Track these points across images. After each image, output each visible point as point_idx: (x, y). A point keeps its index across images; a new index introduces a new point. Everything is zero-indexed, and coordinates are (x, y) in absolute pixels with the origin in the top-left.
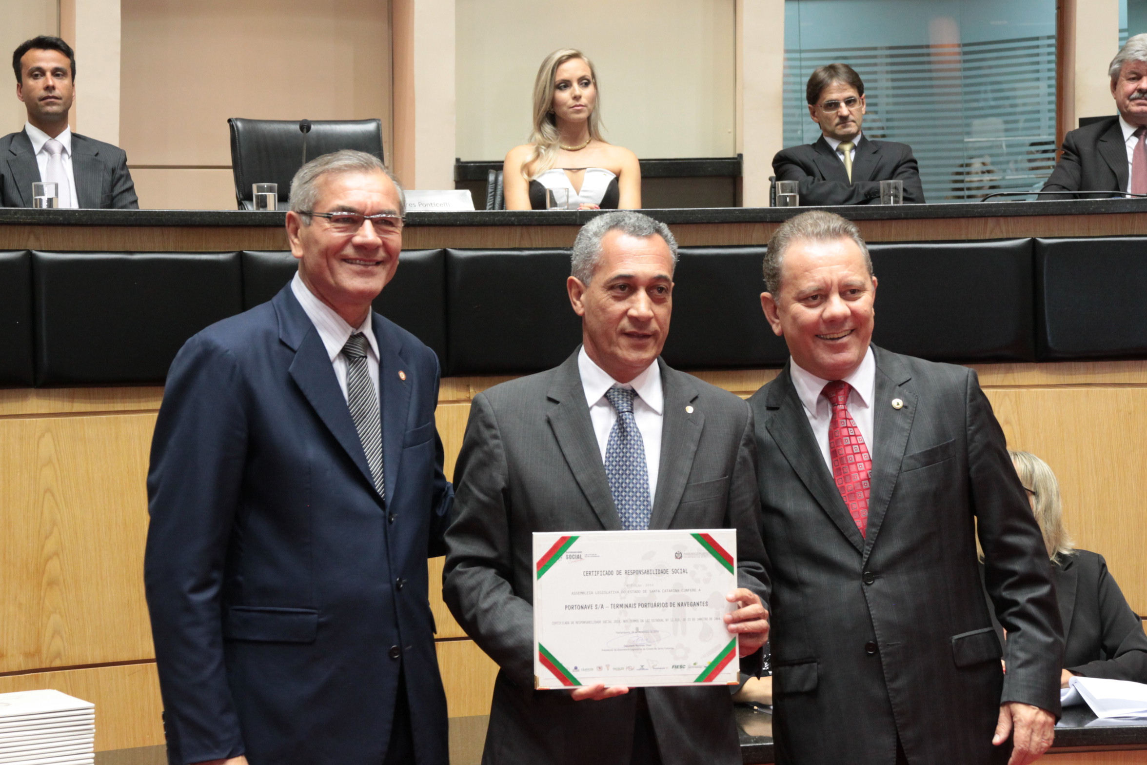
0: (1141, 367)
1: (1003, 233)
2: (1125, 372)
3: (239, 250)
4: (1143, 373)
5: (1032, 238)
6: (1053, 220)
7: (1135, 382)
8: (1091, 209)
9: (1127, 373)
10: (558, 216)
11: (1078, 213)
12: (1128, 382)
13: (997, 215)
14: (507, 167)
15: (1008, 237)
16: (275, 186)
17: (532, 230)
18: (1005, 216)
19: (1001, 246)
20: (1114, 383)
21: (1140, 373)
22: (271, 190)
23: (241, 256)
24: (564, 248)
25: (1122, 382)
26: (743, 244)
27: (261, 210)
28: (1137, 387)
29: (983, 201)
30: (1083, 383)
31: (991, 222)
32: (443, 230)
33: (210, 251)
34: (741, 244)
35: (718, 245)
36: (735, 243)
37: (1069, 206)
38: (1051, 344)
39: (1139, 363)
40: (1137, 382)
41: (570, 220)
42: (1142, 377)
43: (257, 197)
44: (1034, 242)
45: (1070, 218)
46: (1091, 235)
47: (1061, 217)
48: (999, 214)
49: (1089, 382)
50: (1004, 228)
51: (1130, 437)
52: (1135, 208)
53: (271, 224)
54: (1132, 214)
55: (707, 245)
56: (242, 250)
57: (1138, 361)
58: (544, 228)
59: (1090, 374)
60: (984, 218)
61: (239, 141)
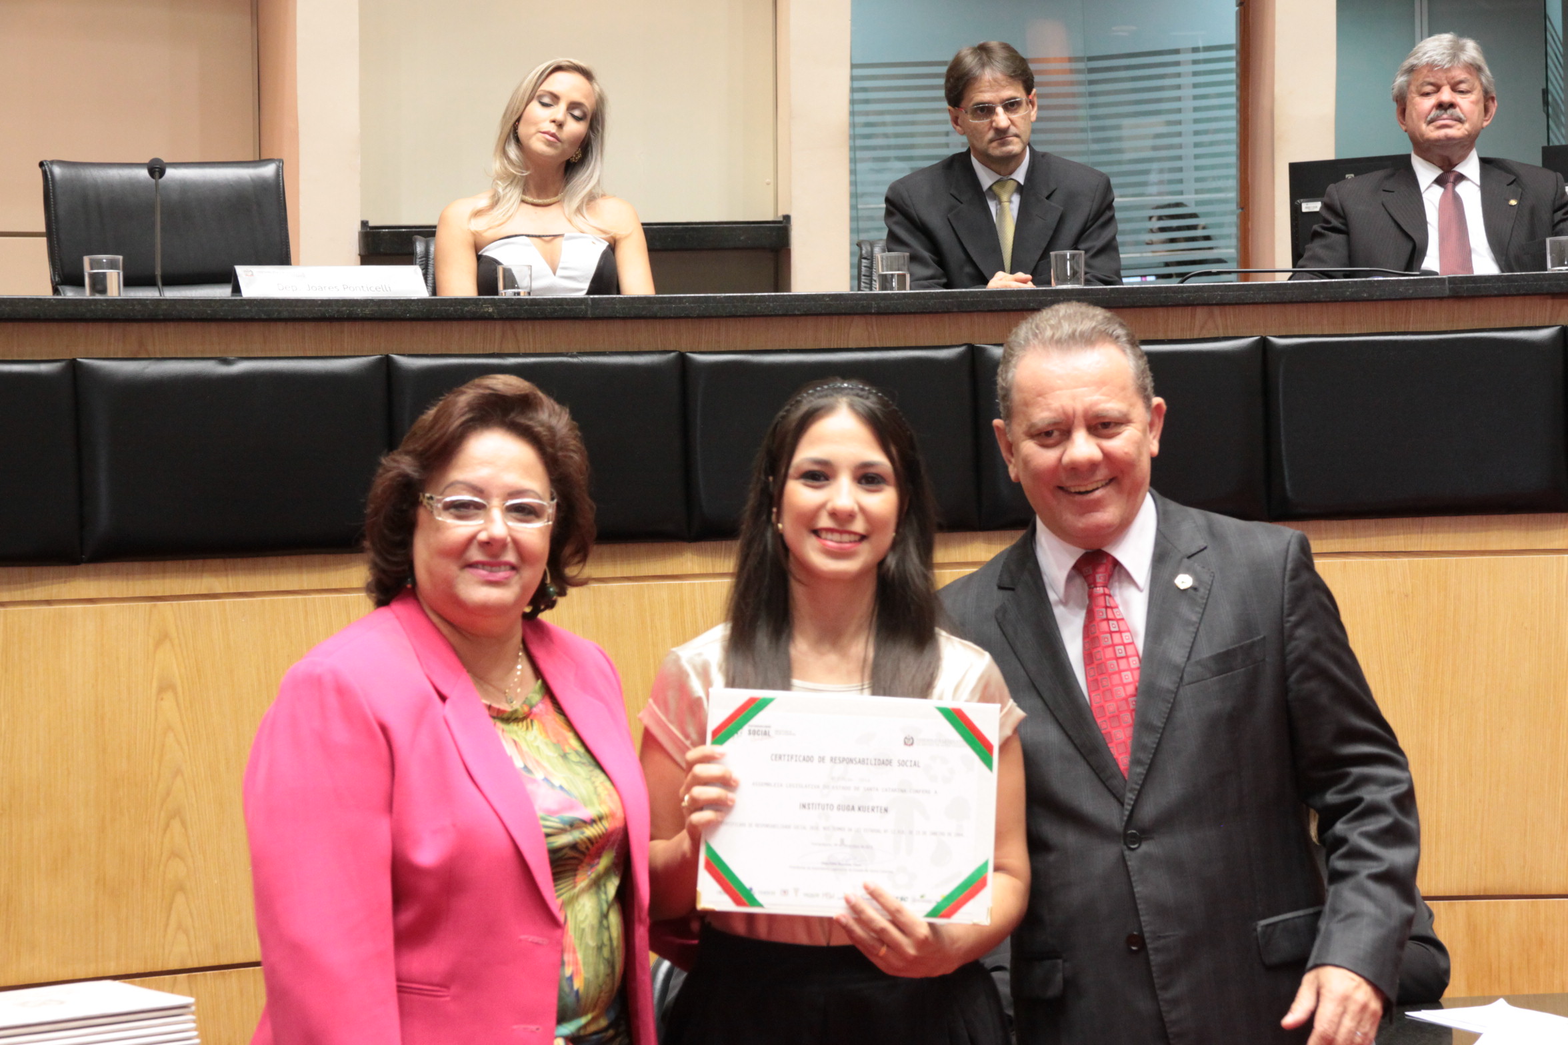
0: (1422, 527)
1: (1218, 329)
2: (1398, 534)
3: (71, 358)
4: (1424, 536)
5: (1262, 337)
6: (1292, 311)
7: (1412, 550)
8: (1348, 293)
9: (1402, 536)
10: (559, 305)
11: (1328, 299)
12: (1403, 550)
13: (1210, 303)
14: (440, 233)
15: (1227, 335)
16: (119, 260)
17: (519, 326)
18: (1221, 304)
19: (1216, 349)
20: (1382, 550)
21: (1420, 535)
22: (112, 265)
23: (73, 366)
24: (567, 353)
25: (1395, 550)
26: (836, 347)
27: (98, 297)
28: (1415, 557)
29: (1182, 282)
30: (1337, 551)
31: (1201, 313)
32: (383, 327)
33: (24, 359)
34: (832, 347)
35: (798, 348)
36: (824, 345)
37: (1316, 290)
38: (1290, 494)
39: (1418, 520)
40: (1416, 550)
41: (578, 311)
42: (1423, 541)
43: (92, 276)
44: (1264, 343)
45: (1315, 308)
46: (1348, 332)
47: (1303, 307)
48: (1214, 302)
49: (1347, 550)
50: (1219, 321)
51: (1407, 632)
52: (1411, 291)
53: (120, 317)
54: (1406, 302)
55: (781, 348)
56: (75, 357)
57: (1417, 519)
58: (537, 323)
59: (1348, 537)
60: (1190, 308)
61: (54, 193)
